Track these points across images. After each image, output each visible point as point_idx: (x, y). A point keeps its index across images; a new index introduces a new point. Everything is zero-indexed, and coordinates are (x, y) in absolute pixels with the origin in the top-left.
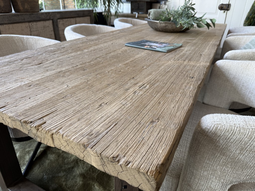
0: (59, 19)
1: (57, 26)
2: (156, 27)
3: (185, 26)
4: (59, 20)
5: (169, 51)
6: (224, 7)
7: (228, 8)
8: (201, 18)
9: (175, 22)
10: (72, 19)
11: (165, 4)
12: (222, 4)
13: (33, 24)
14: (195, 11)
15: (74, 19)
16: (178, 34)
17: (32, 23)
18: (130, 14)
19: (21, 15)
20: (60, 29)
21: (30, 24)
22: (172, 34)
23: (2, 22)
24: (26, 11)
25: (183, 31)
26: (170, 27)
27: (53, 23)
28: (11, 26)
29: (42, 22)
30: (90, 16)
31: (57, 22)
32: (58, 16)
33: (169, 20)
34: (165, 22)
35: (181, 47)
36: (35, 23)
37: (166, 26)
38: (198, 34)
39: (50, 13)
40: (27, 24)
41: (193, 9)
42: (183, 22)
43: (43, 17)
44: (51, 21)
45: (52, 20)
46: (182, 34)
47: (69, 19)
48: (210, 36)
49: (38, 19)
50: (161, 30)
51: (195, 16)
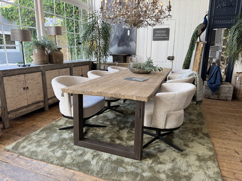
1: (72, 71)
2: (134, 71)
3: (149, 71)
4: (73, 68)
5: (144, 81)
6: (171, 58)
7: (173, 58)
8: (156, 67)
9: (144, 69)
10: (80, 67)
11: (135, 57)
12: (169, 57)
13: (60, 70)
14: (153, 63)
16: (146, 74)
18: (113, 63)
19: (56, 65)
20: (73, 73)
21: (59, 70)
22: (143, 74)
23: (47, 69)
24: (57, 63)
25: (148, 73)
26: (141, 71)
27: (70, 69)
28: (50, 71)
29: (65, 69)
30: (89, 65)
31: (72, 69)
32: (73, 65)
33: (141, 68)
34: (139, 69)
35: (148, 79)
36: (61, 70)
37: (139, 71)
38: (155, 74)
39: (69, 64)
40: (57, 70)
41: (152, 62)
42: (147, 69)
43: (66, 66)
44: (69, 68)
46: (148, 74)
47: (78, 67)
48: (161, 75)
49: (63, 67)
50: (137, 73)
51: (153, 66)
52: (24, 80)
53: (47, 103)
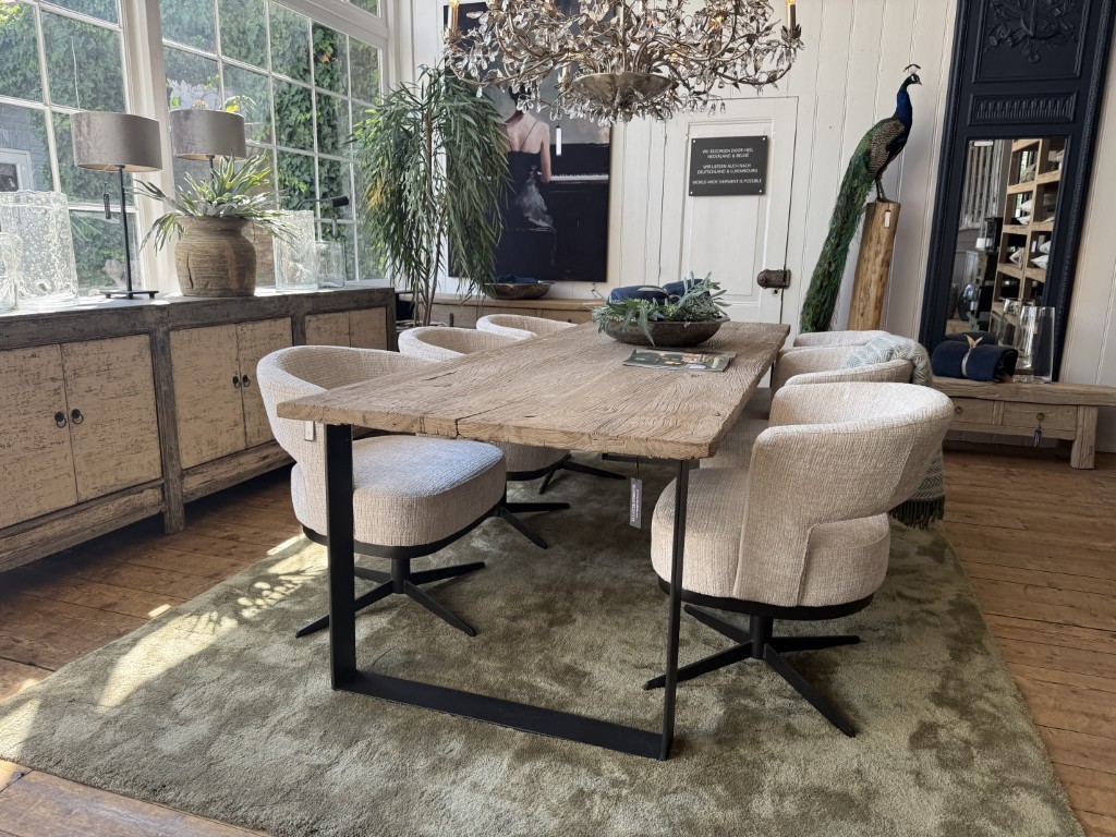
0: (309, 314)
1: (303, 334)
6: (773, 278)
7: (784, 281)
10: (341, 314)
13: (245, 329)
15: (347, 313)
17: (243, 325)
19: (223, 303)
21: (239, 327)
23: (179, 323)
27: (293, 324)
28: (195, 332)
29: (267, 323)
30: (386, 306)
31: (303, 323)
32: (308, 306)
36: (250, 326)
39: (290, 299)
40: (232, 329)
43: (272, 309)
44: (288, 321)
45: (292, 317)
47: (332, 315)
49: (260, 314)
52: (60, 374)
53: (179, 493)
